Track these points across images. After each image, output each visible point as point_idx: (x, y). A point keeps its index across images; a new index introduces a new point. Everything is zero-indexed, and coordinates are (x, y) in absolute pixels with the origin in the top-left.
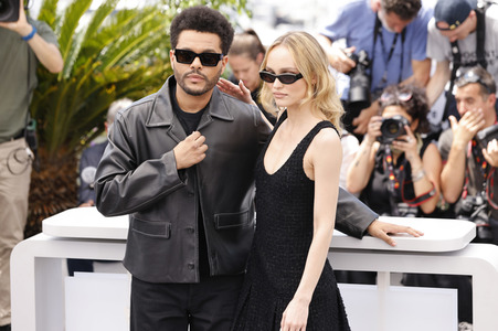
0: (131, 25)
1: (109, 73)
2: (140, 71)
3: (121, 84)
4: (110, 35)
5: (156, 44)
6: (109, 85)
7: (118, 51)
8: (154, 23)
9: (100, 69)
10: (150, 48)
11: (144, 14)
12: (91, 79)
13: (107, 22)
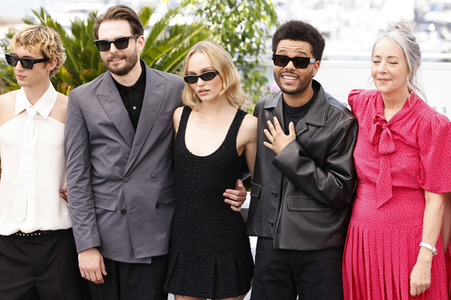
0: (181, 39)
7: (171, 60)
8: (200, 36)
11: (192, 29)
13: (161, 36)
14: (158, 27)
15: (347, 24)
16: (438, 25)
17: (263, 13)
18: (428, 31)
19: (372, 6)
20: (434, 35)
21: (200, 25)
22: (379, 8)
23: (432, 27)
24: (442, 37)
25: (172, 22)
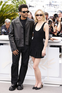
0: (8, 7)
1: (5, 14)
2: (10, 14)
3: (7, 16)
4: (5, 8)
5: (12, 10)
6: (5, 16)
7: (6, 11)
8: (12, 7)
9: (4, 14)
10: (11, 11)
11: (10, 5)
12: (2, 15)
13: (4, 7)
14: (4, 5)
15: (37, 5)
16: (54, 5)
17: (24, 2)
18: (52, 6)
19: (42, 1)
20: (53, 7)
21: (12, 4)
22: (43, 2)
23: (53, 5)
24: (55, 7)
25: (7, 4)
